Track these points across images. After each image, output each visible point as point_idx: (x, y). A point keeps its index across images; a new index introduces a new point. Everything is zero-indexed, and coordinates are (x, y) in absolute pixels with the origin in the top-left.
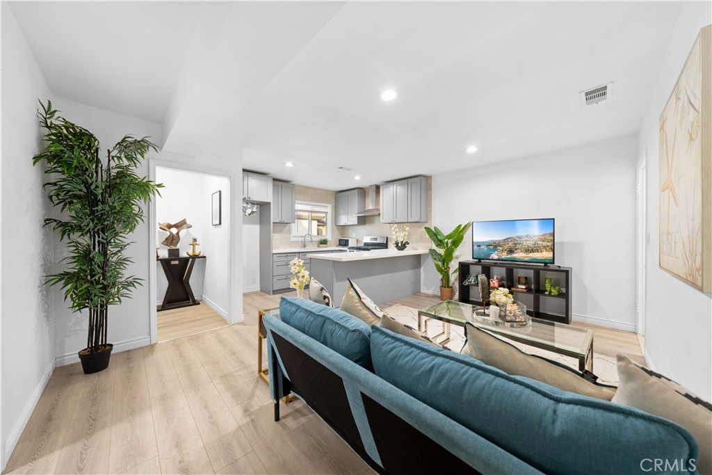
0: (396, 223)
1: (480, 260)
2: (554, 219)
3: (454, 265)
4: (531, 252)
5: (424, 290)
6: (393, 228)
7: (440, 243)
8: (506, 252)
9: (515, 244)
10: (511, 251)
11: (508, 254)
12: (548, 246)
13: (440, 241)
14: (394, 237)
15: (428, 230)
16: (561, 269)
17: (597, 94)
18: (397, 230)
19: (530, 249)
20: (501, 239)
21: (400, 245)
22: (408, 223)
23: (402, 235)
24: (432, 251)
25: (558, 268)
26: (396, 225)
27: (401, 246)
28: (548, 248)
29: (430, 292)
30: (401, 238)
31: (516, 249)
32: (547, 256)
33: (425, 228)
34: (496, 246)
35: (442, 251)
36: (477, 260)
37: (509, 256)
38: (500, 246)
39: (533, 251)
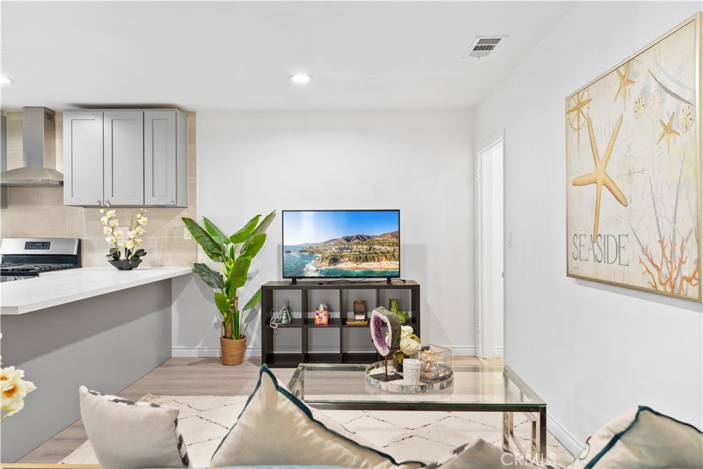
0: (112, 207)
1: (294, 279)
2: (399, 211)
3: (246, 293)
4: (364, 261)
5: (178, 350)
6: (104, 219)
7: (216, 251)
8: (327, 261)
9: (341, 249)
10: (335, 260)
11: (330, 264)
12: (389, 252)
13: (218, 246)
14: (108, 239)
15: (190, 223)
16: (407, 284)
17: (485, 46)
18: (115, 223)
19: (363, 256)
20: (319, 242)
21: (123, 257)
22: (144, 207)
23: (132, 234)
24: (200, 269)
25: (402, 284)
26: (111, 213)
27: (126, 261)
28: (388, 255)
29: (194, 353)
30: (125, 240)
31: (342, 257)
32: (387, 267)
33: (183, 219)
34: (313, 253)
35: (220, 267)
36: (291, 280)
37: (332, 267)
38: (318, 252)
39: (366, 260)
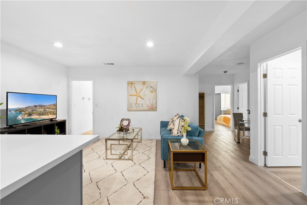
4: (42, 115)
9: (33, 110)
10: (30, 115)
11: (28, 116)
12: (52, 112)
19: (41, 113)
20: (24, 107)
31: (33, 113)
34: (21, 111)
38: (23, 111)
39: (43, 115)
